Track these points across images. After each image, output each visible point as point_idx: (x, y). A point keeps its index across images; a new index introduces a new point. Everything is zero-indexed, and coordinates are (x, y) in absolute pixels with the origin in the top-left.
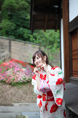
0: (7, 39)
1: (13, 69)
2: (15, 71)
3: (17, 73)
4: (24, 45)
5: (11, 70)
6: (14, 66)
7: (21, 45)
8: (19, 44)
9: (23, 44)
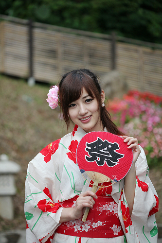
0: (105, 39)
1: (141, 118)
2: (150, 124)
3: (156, 130)
4: (151, 54)
5: (137, 121)
6: (144, 112)
7: (145, 53)
8: (136, 51)
9: (148, 50)
